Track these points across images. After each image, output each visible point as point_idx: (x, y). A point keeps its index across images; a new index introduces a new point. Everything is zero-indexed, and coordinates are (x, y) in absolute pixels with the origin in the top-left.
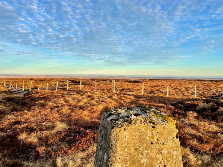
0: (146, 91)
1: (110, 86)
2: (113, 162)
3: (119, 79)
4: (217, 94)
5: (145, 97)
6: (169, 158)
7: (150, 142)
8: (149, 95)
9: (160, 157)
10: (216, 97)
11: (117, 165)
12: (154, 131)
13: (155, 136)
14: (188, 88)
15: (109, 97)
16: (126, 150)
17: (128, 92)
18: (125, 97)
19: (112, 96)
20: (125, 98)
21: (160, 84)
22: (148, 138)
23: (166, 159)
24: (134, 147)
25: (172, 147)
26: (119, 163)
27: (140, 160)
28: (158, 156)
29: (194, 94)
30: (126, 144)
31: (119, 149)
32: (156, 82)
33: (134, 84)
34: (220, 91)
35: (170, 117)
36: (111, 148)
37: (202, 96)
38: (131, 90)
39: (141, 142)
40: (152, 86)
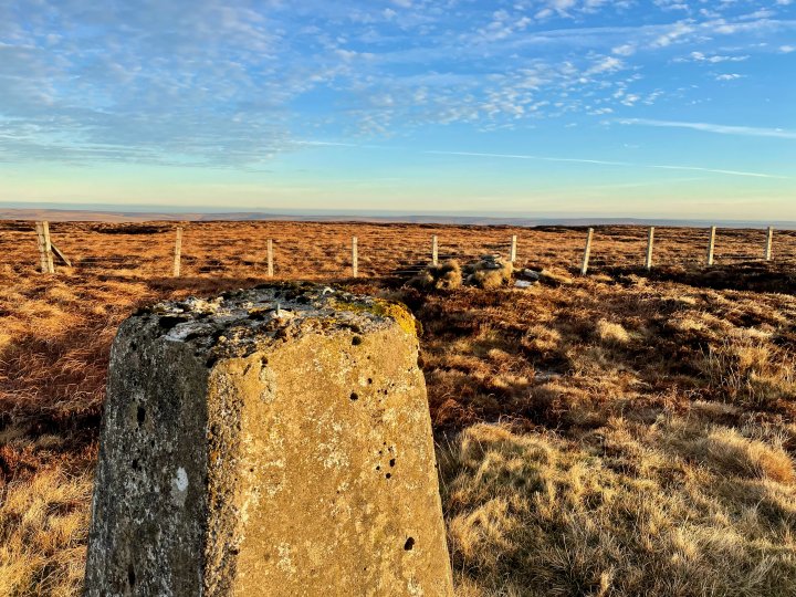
0: (190, 263)
1: (21, 247)
2: (227, 492)
3: (57, 221)
4: (411, 261)
5: (189, 286)
6: (403, 436)
7: (350, 392)
8: (205, 276)
9: (379, 437)
10: (410, 269)
11: (246, 498)
12: (360, 355)
13: (362, 371)
14: (329, 246)
15: (32, 295)
16: (274, 435)
17: (115, 268)
18: (106, 290)
19: (42, 289)
20: (105, 295)
21: (235, 238)
22: (341, 381)
23: (395, 440)
24: (300, 419)
25: (410, 398)
26: (250, 489)
27: (320, 459)
28: (373, 434)
29: (351, 265)
30: (271, 415)
31: (249, 436)
32: (217, 229)
33: (134, 237)
34: (417, 251)
35: (396, 303)
36: (210, 441)
37: (373, 271)
38: (128, 263)
39: (320, 399)
40: (209, 246)
